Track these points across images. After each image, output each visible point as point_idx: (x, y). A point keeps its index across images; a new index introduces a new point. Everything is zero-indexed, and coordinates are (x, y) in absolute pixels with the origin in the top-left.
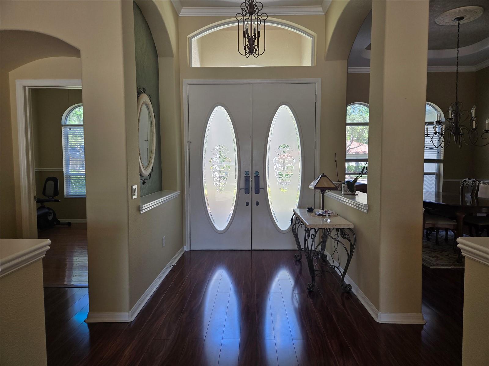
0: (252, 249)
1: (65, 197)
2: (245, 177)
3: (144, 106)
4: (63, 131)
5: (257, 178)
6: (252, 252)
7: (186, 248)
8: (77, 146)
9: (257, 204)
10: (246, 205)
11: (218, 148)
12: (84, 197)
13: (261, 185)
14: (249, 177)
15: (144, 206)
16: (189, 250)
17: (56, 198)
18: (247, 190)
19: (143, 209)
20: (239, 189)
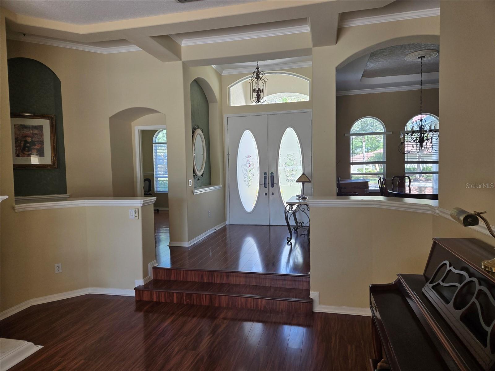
0: (270, 224)
1: (155, 192)
2: (264, 176)
3: (199, 136)
4: (154, 147)
5: (272, 177)
6: (270, 226)
7: (227, 223)
8: (161, 154)
9: (273, 194)
10: (265, 195)
12: (167, 192)
13: (275, 182)
14: (267, 176)
15: (196, 190)
16: (229, 224)
17: (150, 192)
18: (265, 185)
19: (195, 192)
20: (261, 184)
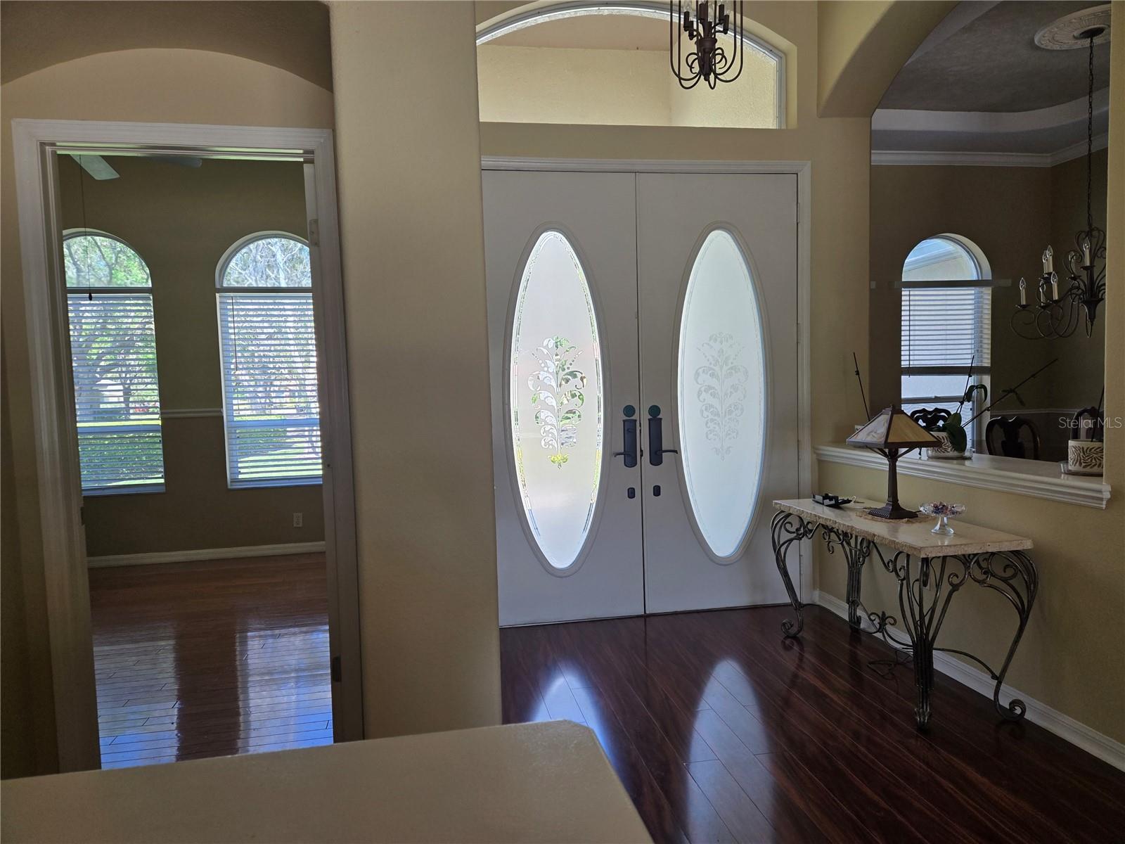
0: (647, 612)
2: (624, 421)
5: (655, 424)
6: (647, 619)
9: (657, 491)
10: (629, 497)
11: (551, 344)
13: (666, 445)
14: (636, 421)
18: (630, 457)
